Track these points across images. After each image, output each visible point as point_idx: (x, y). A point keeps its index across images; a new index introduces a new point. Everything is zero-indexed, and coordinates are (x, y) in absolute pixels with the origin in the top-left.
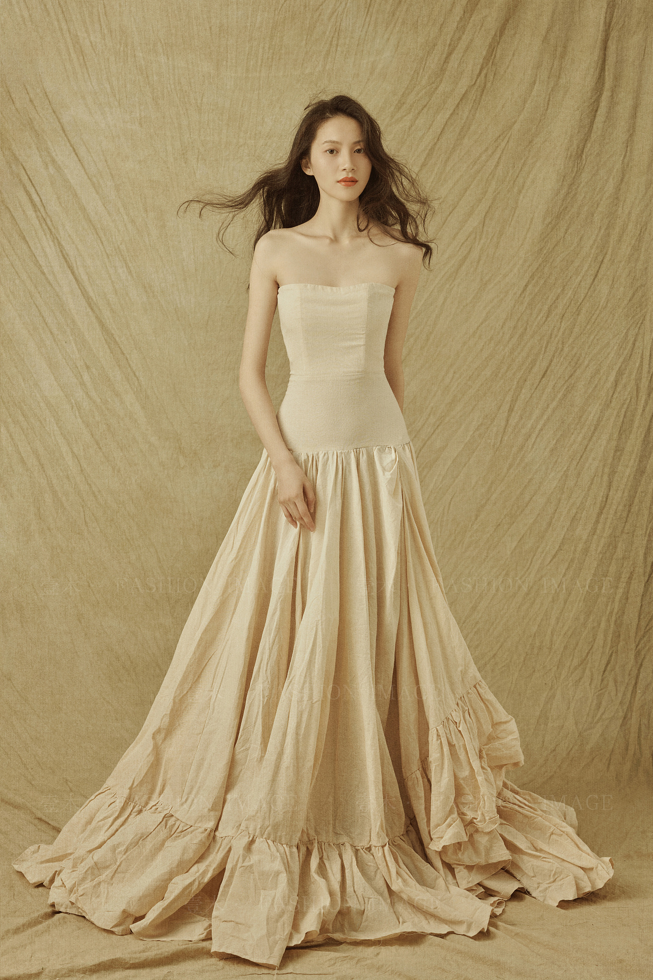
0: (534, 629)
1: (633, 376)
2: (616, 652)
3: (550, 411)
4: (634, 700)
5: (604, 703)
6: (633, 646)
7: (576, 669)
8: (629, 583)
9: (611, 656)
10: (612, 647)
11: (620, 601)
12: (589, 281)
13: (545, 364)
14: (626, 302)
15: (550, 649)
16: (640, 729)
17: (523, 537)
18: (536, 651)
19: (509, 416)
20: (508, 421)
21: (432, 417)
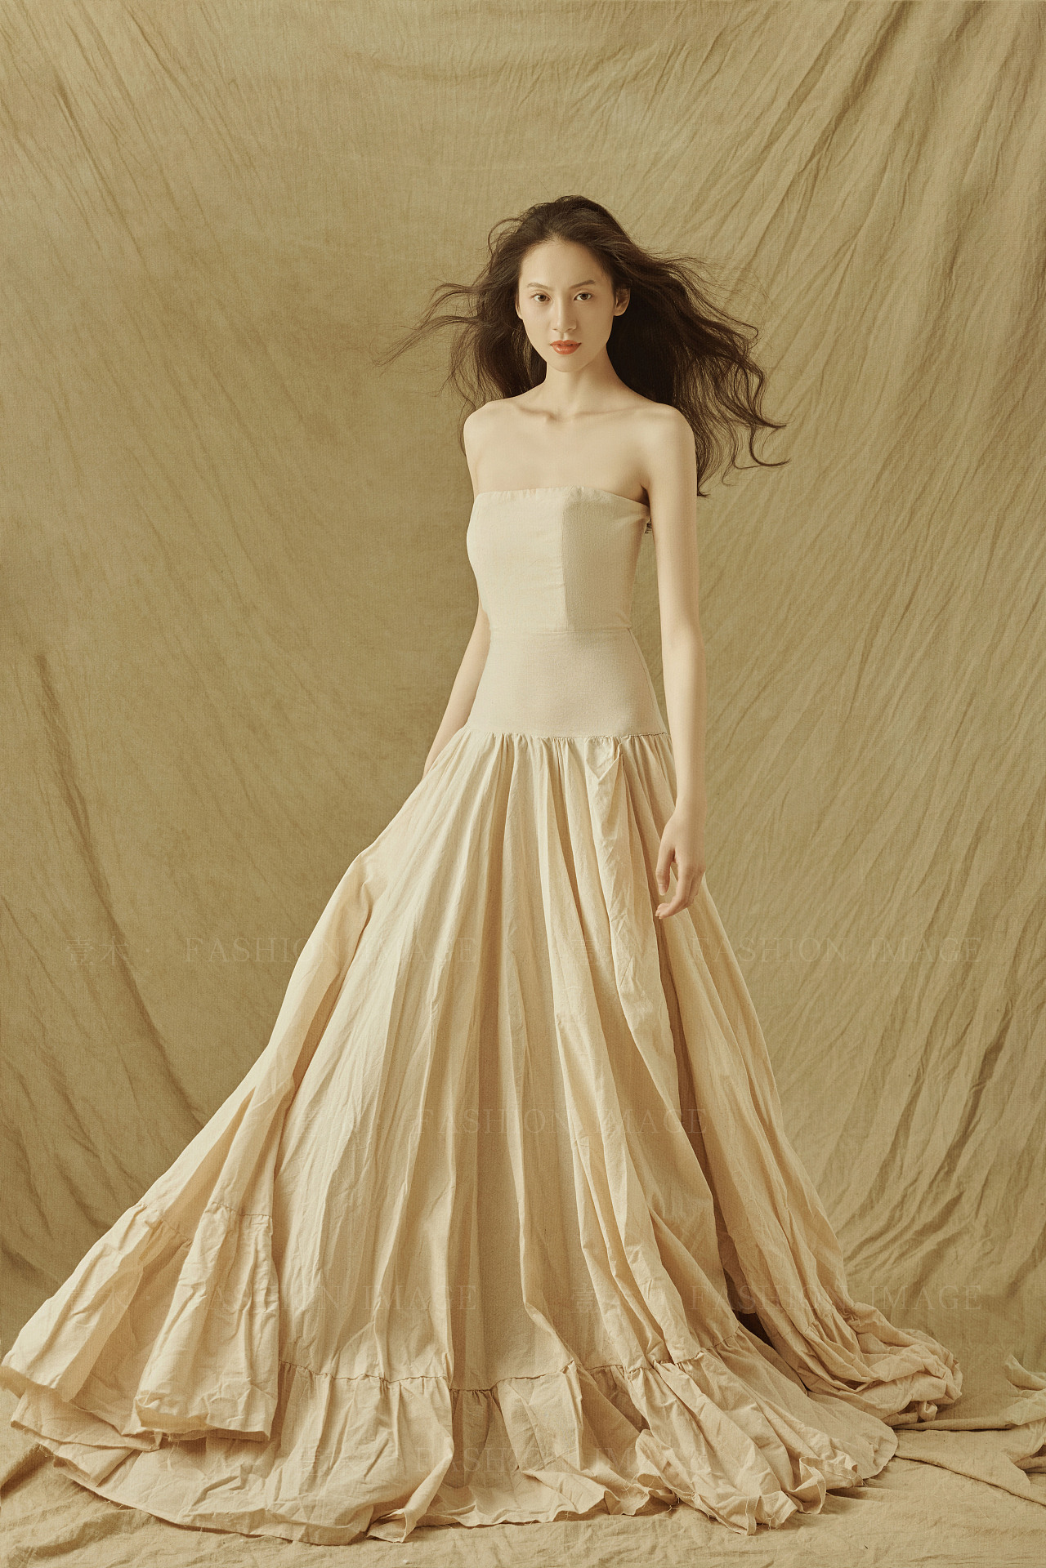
0: (895, 992)
3: (914, 663)
13: (907, 594)
15: (917, 1020)
17: (881, 853)
18: (898, 1024)
19: (861, 670)
20: (859, 677)
21: (756, 672)
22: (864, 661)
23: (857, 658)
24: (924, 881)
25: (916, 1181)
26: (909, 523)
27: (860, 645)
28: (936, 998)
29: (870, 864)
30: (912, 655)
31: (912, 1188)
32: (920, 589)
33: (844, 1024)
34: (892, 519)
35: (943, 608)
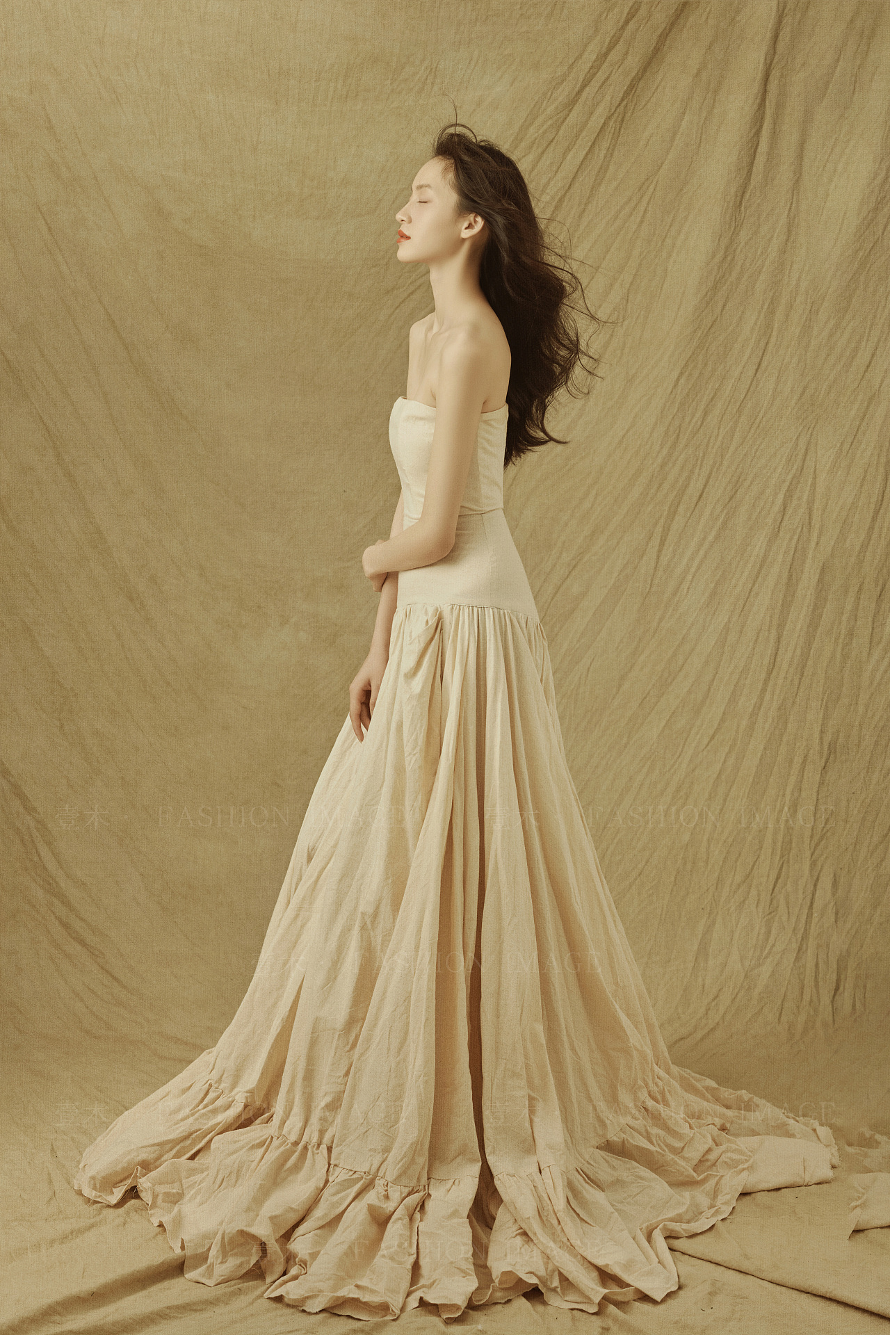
0: (686, 837)
1: (805, 499)
2: (788, 862)
3: (706, 546)
4: (810, 926)
5: (774, 932)
6: (808, 854)
7: (739, 886)
8: (802, 771)
9: (781, 869)
10: (782, 856)
11: (792, 794)
12: (751, 373)
13: (700, 485)
14: (794, 401)
15: (707, 862)
16: (817, 965)
17: (673, 713)
18: (689, 866)
19: (660, 551)
20: (658, 557)
21: (564, 555)
22: (662, 543)
23: (656, 541)
24: (712, 738)
25: (717, 996)
26: (702, 423)
27: (659, 530)
28: (725, 842)
29: (663, 723)
30: (704, 539)
31: (713, 1004)
32: (711, 482)
33: (640, 866)
34: (687, 420)
35: (731, 498)
